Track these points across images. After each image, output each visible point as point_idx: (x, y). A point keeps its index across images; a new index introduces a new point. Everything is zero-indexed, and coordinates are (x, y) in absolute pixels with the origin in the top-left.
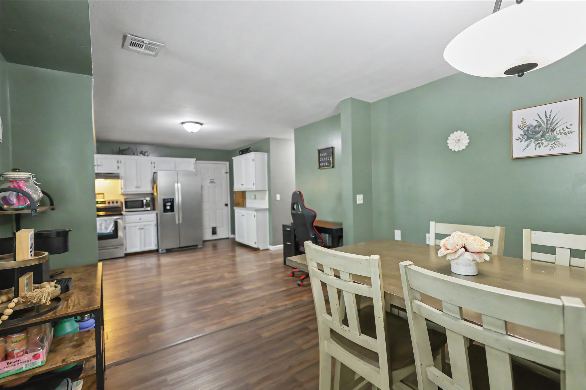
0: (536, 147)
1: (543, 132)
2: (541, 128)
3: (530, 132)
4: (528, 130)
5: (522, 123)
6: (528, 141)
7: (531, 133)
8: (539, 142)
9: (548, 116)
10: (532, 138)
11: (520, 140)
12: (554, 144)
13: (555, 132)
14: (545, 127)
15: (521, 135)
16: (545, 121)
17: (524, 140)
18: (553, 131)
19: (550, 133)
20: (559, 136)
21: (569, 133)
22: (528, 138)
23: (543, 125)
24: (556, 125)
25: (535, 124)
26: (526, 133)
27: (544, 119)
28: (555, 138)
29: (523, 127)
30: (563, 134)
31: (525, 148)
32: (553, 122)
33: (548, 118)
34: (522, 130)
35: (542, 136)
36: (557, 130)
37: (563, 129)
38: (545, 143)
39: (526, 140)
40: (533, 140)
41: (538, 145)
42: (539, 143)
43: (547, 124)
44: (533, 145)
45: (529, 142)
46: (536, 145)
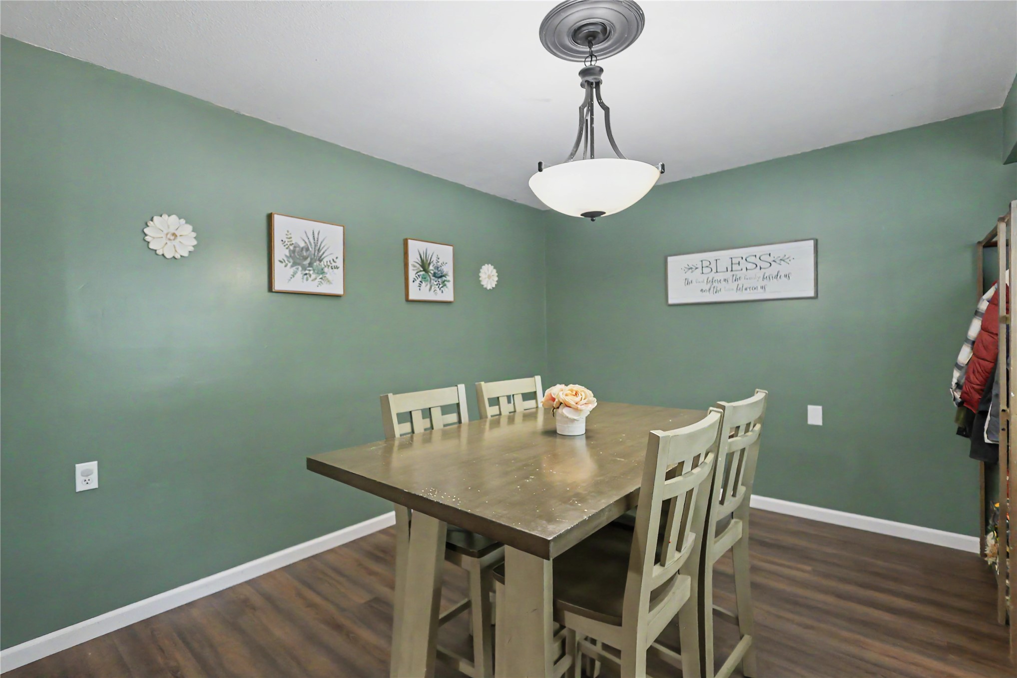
0: (303, 279)
1: (311, 259)
2: (308, 253)
3: (296, 254)
4: (294, 251)
5: (287, 238)
6: (294, 268)
7: (298, 257)
8: (307, 272)
9: (316, 239)
10: (299, 264)
11: (284, 264)
12: (321, 278)
13: (322, 262)
14: (313, 252)
15: (286, 256)
16: (313, 244)
17: (290, 265)
18: (320, 261)
19: (318, 262)
20: (326, 270)
21: (335, 268)
22: (295, 264)
23: (310, 249)
24: (324, 253)
25: (302, 244)
26: (292, 255)
27: (312, 241)
28: (322, 272)
29: (289, 244)
30: (330, 268)
31: (291, 278)
32: (321, 248)
33: (316, 241)
34: (287, 248)
35: (310, 265)
36: (325, 260)
37: (330, 261)
38: (313, 276)
39: (292, 266)
40: (300, 268)
41: (305, 277)
42: (306, 274)
43: (315, 248)
44: (299, 274)
45: (295, 270)
46: (303, 277)
